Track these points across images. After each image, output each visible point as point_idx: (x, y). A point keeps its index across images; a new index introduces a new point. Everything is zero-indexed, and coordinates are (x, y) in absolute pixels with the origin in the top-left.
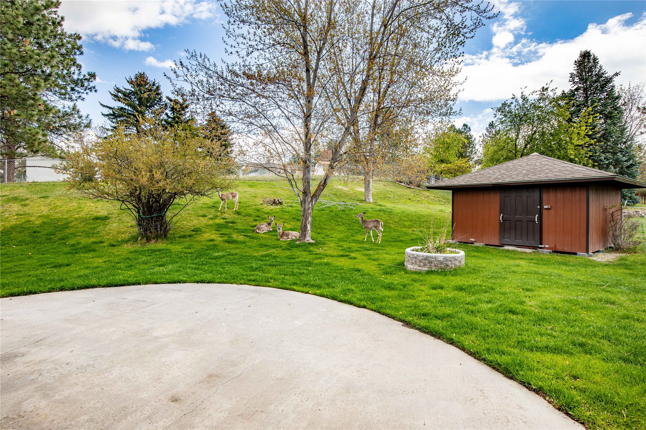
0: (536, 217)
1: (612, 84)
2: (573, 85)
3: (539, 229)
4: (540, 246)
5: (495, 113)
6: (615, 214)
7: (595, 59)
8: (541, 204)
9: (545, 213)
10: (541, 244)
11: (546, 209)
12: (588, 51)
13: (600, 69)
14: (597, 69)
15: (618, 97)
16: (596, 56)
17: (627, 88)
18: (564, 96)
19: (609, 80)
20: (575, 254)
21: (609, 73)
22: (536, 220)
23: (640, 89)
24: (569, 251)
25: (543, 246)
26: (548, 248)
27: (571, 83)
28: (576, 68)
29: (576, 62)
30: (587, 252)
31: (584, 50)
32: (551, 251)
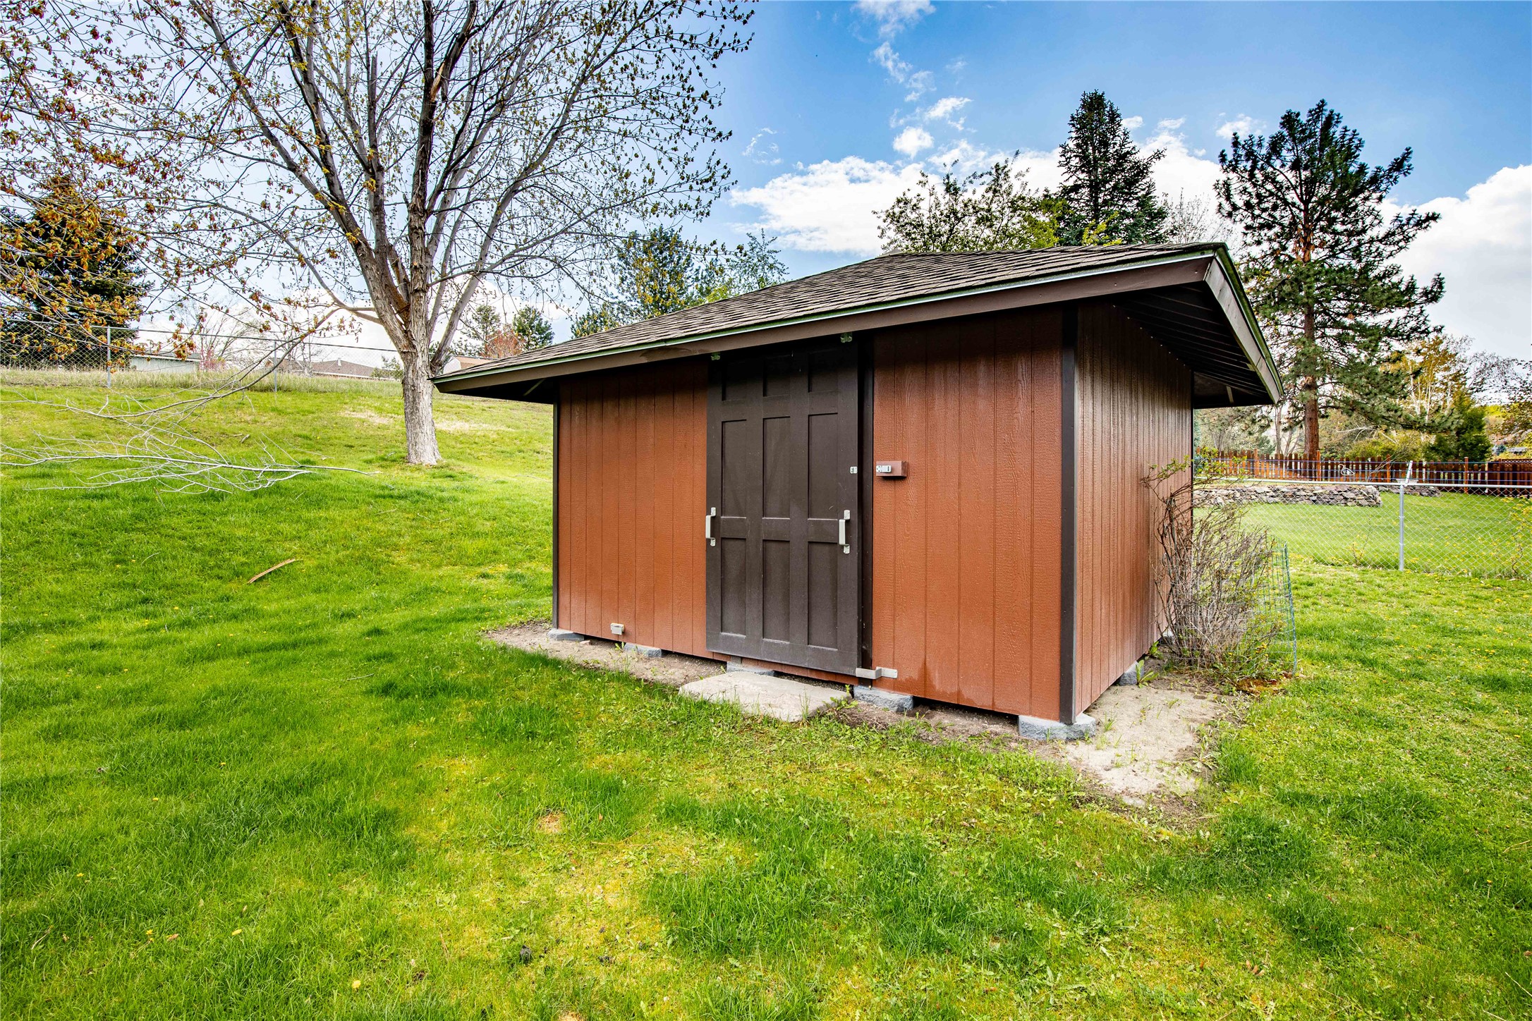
0: (842, 523)
1: (1147, 180)
2: (1067, 176)
3: (854, 586)
4: (860, 672)
5: (884, 225)
6: (1182, 501)
7: (1114, 116)
8: (864, 458)
9: (882, 497)
10: (866, 662)
11: (888, 479)
12: (1100, 93)
13: (1124, 140)
14: (1118, 140)
15: (1161, 214)
16: (1115, 108)
17: (1177, 203)
18: (1047, 203)
19: (1141, 171)
20: (1013, 720)
21: (1142, 155)
22: (842, 541)
23: (1202, 208)
24: (983, 702)
25: (870, 674)
26: (896, 686)
27: (1064, 169)
28: (1074, 135)
29: (1073, 118)
30: (1066, 715)
31: (1090, 91)
32: (905, 698)
